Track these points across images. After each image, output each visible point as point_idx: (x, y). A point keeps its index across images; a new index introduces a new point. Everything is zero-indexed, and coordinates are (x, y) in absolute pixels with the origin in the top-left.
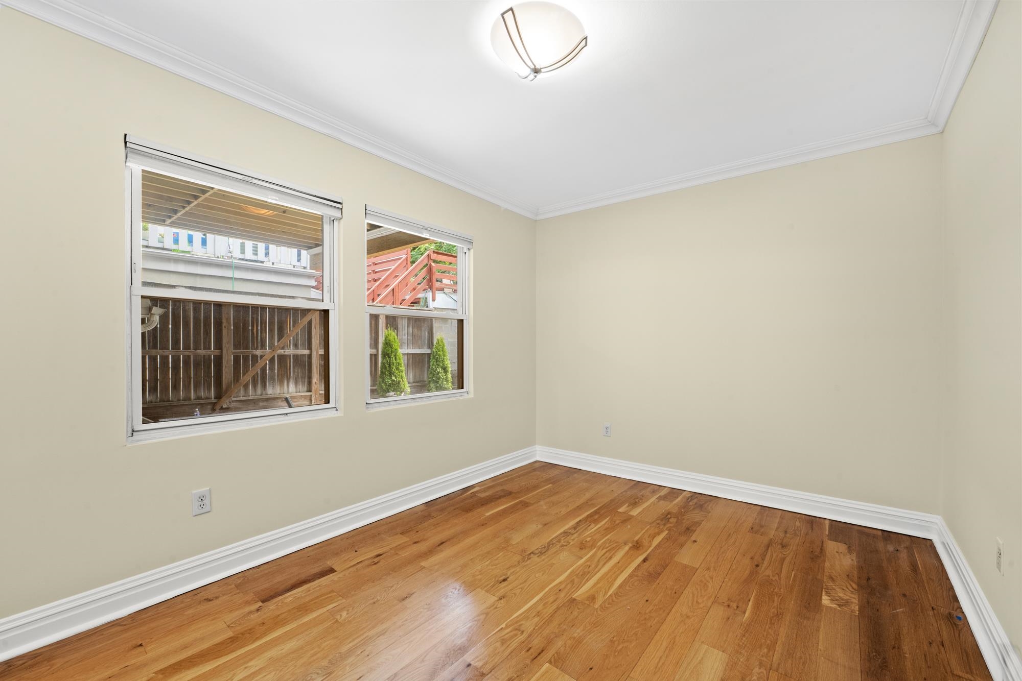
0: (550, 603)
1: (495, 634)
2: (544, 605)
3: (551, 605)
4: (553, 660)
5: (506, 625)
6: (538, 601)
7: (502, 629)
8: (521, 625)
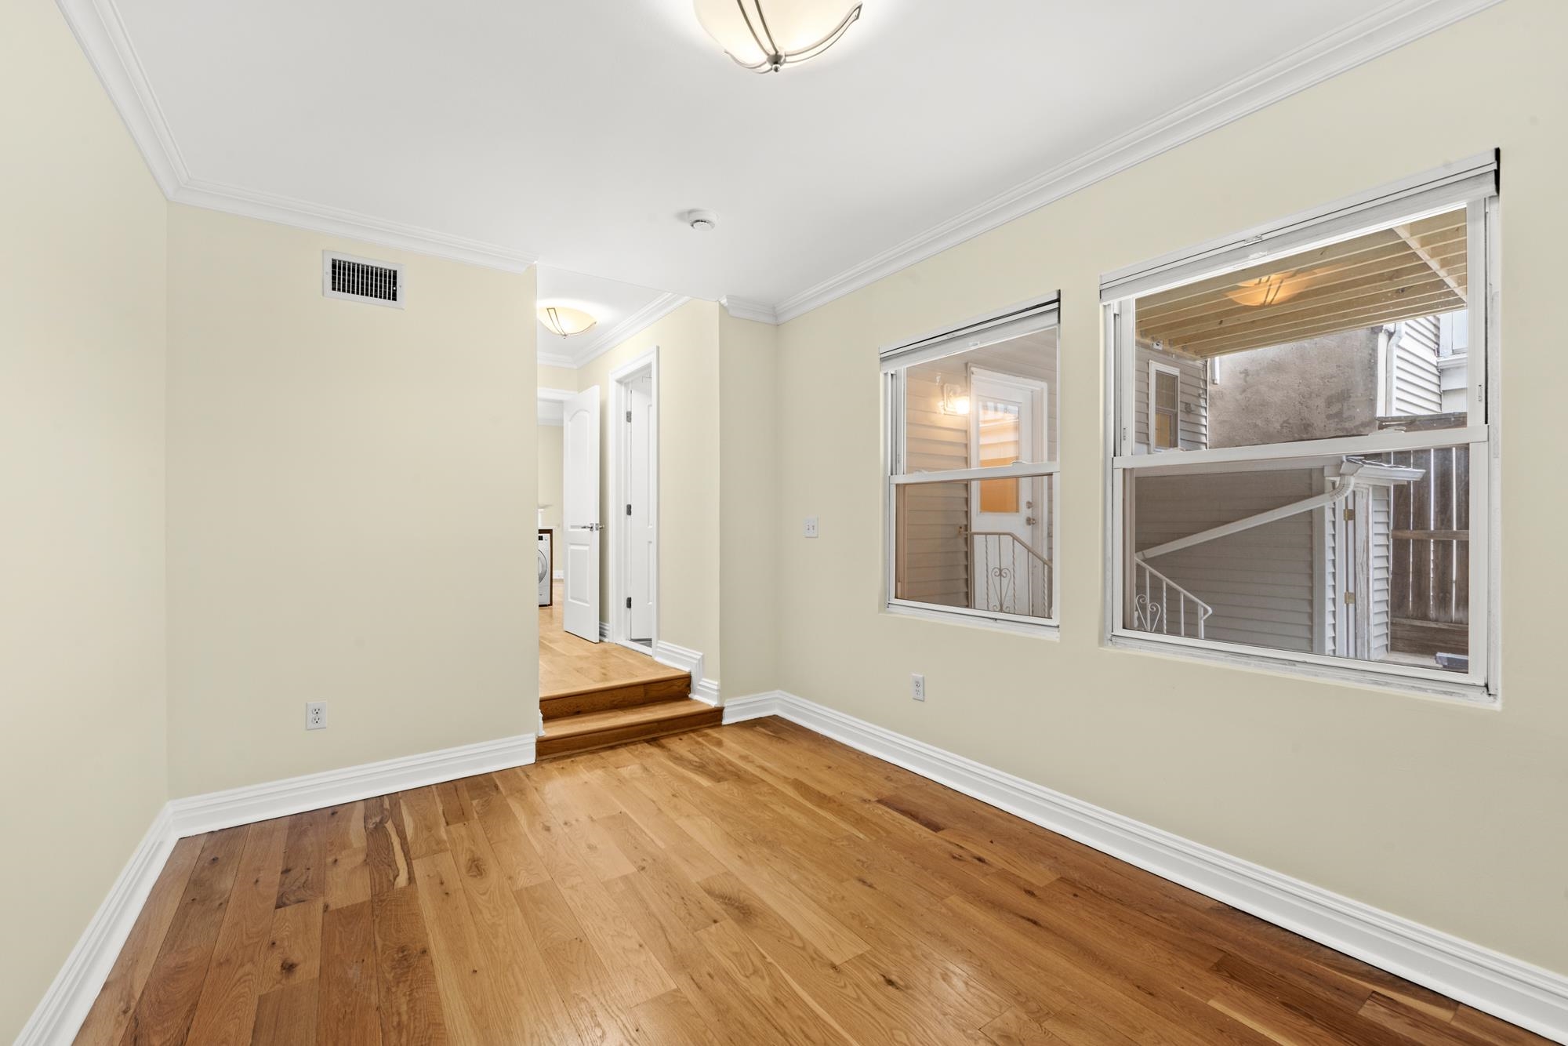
0: (805, 1028)
1: (757, 949)
2: (800, 1017)
3: (797, 1029)
4: (679, 994)
5: (770, 963)
6: (812, 1011)
7: (764, 957)
8: (762, 978)
